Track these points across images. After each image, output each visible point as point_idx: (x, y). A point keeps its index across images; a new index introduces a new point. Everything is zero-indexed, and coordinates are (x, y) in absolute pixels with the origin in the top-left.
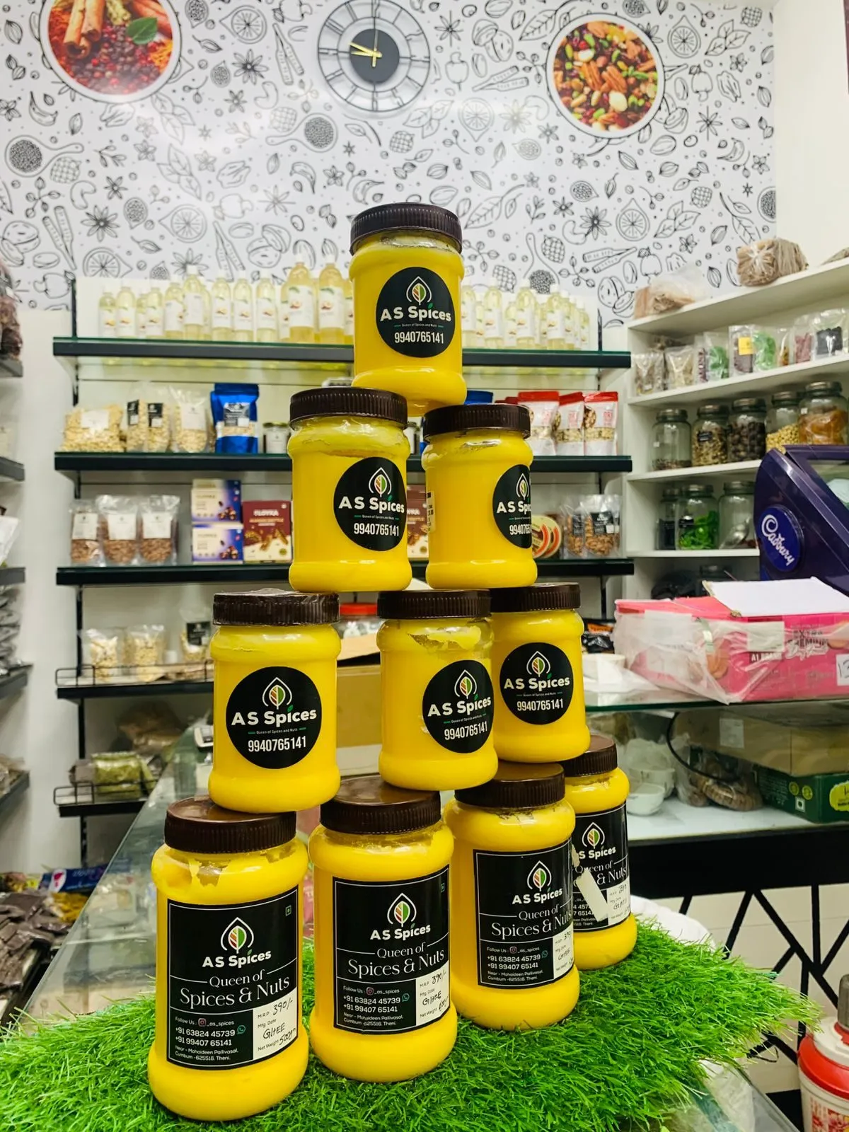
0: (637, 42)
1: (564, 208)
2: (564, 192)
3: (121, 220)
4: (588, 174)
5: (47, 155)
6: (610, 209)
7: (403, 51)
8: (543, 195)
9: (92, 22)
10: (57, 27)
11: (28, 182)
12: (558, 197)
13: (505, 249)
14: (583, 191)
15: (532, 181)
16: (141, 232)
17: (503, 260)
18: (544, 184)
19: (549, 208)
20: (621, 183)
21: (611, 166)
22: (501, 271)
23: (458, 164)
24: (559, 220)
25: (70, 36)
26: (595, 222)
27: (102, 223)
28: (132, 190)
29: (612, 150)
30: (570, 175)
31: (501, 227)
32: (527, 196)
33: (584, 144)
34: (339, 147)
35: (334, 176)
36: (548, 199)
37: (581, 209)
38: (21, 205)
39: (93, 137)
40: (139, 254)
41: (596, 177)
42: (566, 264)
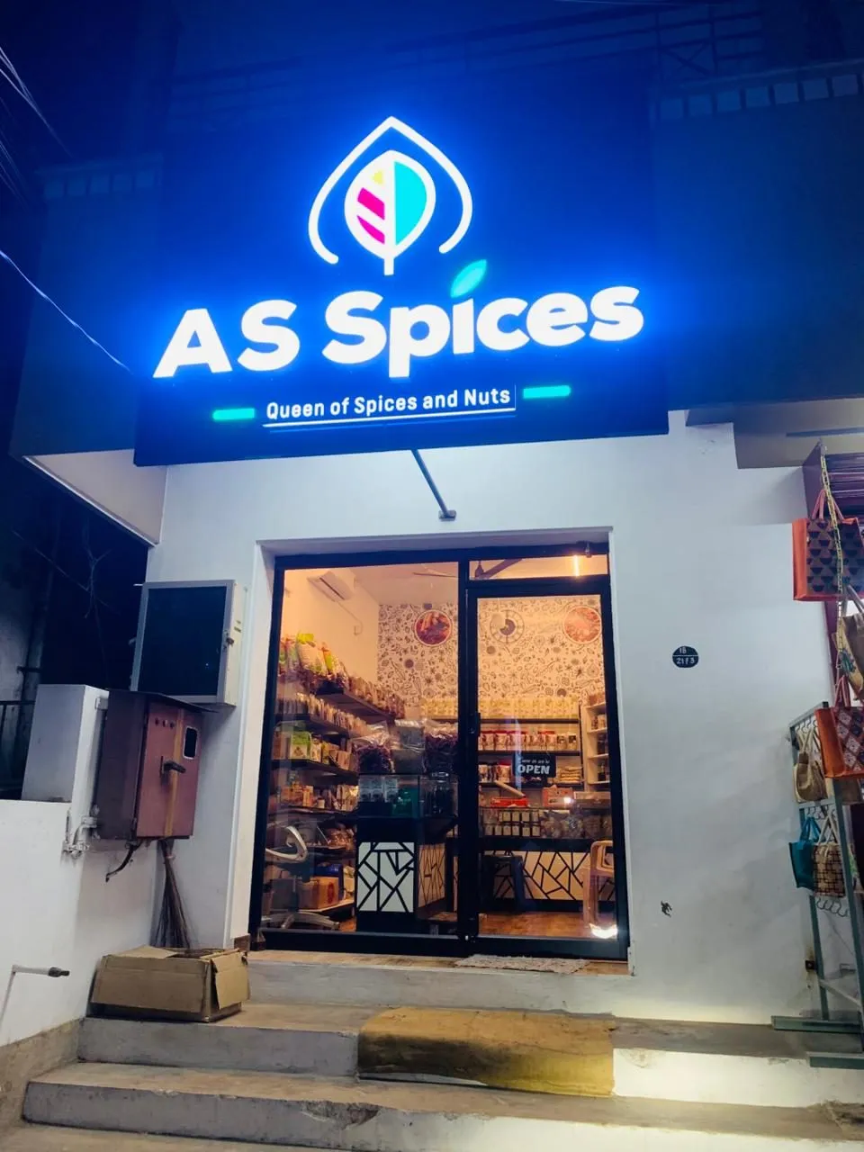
0: (593, 613)
1: (569, 668)
2: (569, 662)
3: (434, 680)
4: (577, 657)
5: (415, 663)
6: (585, 668)
7: (516, 624)
8: (561, 664)
9: (428, 625)
10: (419, 627)
11: (410, 671)
12: (567, 664)
13: (549, 682)
14: (575, 662)
15: (558, 660)
16: (440, 683)
17: (549, 686)
18: (562, 660)
19: (564, 668)
20: (589, 658)
21: (584, 654)
22: (548, 689)
23: (534, 657)
24: (567, 672)
25: (422, 629)
26: (580, 672)
27: (429, 681)
28: (438, 671)
29: (585, 648)
30: (570, 657)
31: (548, 675)
32: (556, 665)
33: (575, 647)
34: (497, 654)
35: (496, 663)
36: (563, 665)
37: (575, 668)
38: (407, 677)
39: (428, 657)
40: (439, 690)
41: (580, 658)
42: (570, 686)
